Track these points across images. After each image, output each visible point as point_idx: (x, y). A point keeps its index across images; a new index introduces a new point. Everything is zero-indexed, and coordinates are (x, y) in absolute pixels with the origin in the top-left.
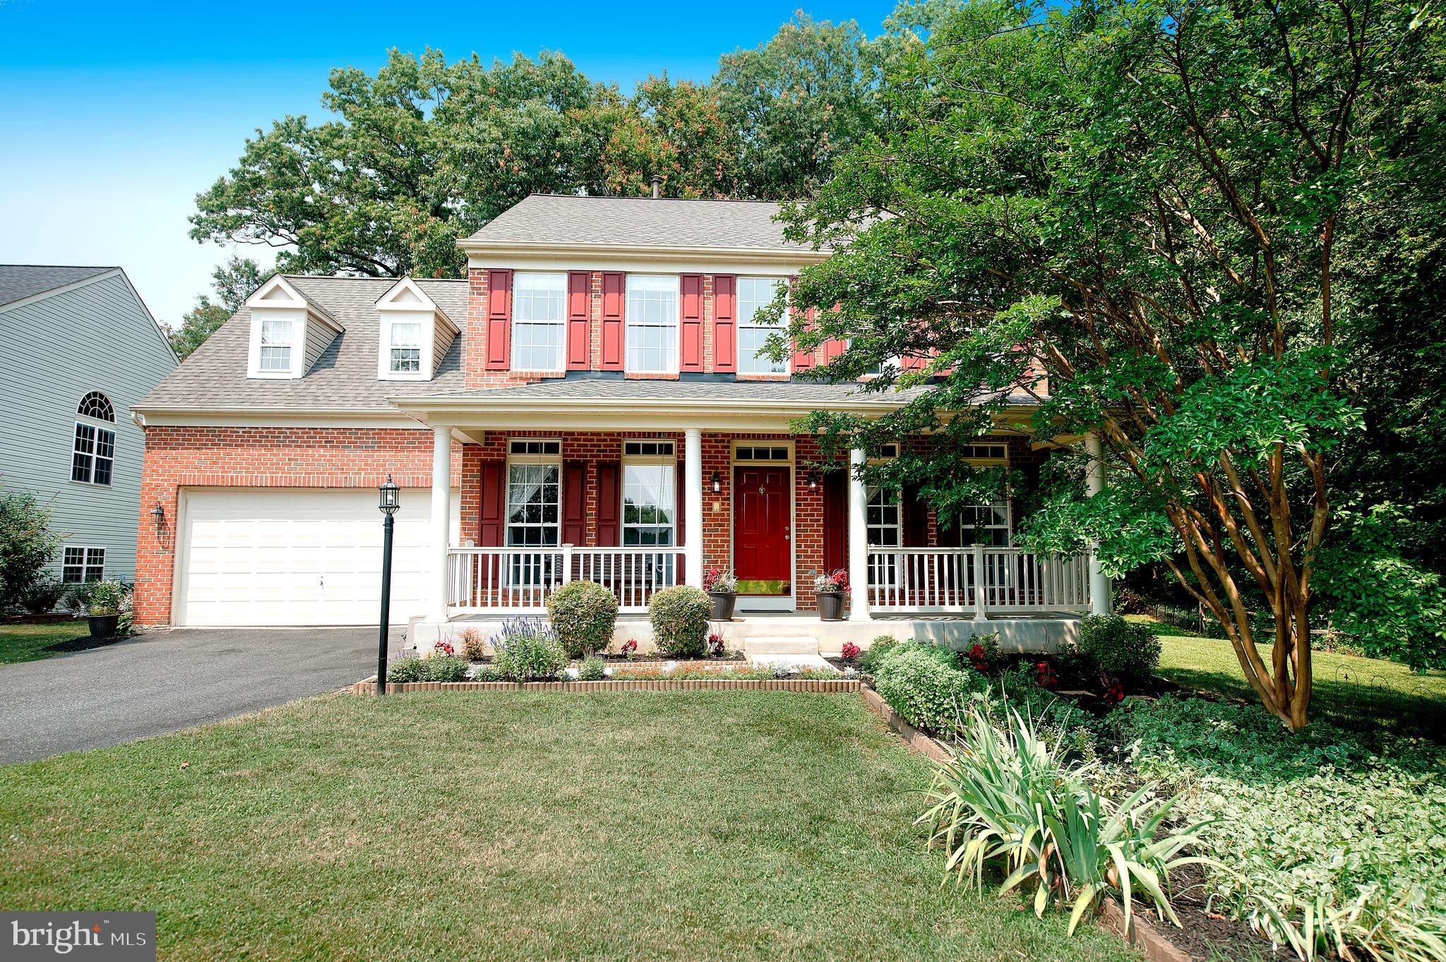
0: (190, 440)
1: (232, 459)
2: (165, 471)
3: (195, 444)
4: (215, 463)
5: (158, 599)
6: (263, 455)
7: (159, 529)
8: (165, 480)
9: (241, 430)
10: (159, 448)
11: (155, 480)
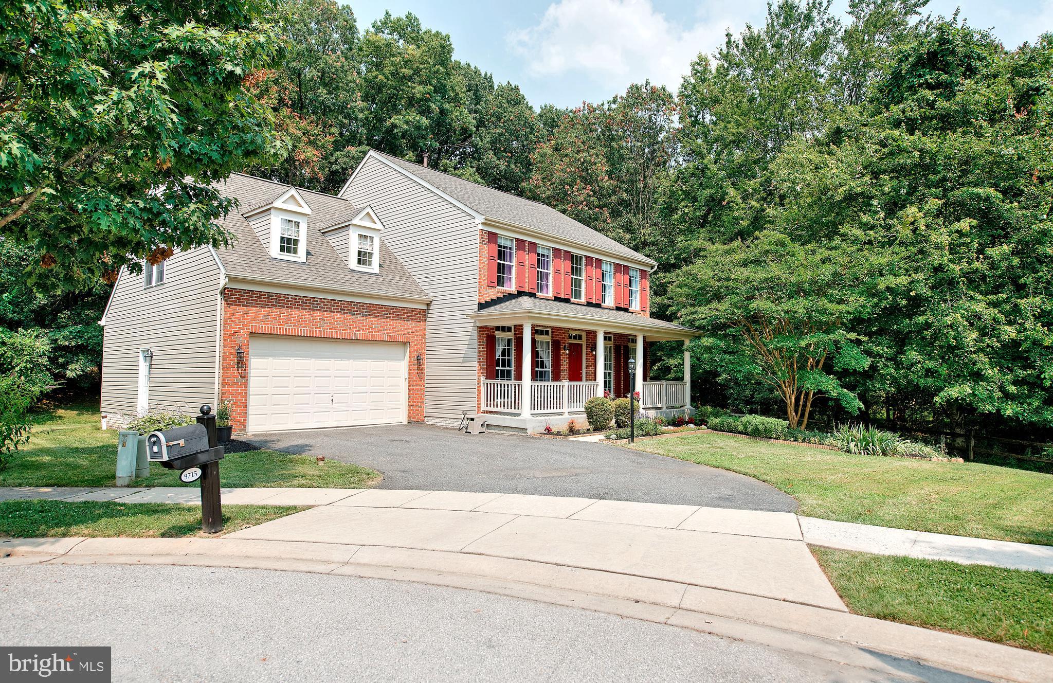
0: (256, 301)
1: (285, 316)
2: (241, 322)
3: (260, 304)
4: (274, 318)
5: (239, 414)
6: (305, 315)
7: (238, 363)
8: (242, 329)
9: (290, 297)
10: (235, 305)
11: (234, 328)
